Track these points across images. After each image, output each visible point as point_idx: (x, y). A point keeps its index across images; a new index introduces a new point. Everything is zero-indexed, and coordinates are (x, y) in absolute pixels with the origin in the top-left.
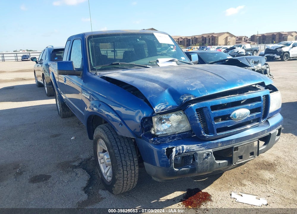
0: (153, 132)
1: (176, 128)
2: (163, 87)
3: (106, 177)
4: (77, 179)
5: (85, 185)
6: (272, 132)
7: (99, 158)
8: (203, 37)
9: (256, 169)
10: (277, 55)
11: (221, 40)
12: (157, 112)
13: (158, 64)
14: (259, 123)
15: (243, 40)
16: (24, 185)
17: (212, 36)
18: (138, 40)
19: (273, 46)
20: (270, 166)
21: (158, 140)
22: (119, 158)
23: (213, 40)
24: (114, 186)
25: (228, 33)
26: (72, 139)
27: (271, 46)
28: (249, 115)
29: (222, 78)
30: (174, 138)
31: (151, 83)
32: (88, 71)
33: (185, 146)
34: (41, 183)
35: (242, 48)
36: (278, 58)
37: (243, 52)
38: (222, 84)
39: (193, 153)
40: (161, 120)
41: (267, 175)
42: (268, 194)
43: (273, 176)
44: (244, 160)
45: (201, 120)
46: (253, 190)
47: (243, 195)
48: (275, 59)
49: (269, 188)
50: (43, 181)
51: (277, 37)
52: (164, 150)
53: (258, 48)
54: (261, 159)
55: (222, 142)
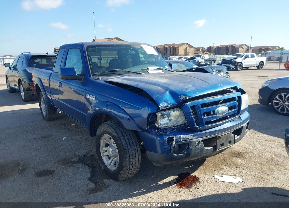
0: (157, 125)
1: (175, 121)
2: (165, 89)
3: (109, 168)
4: (80, 172)
5: (89, 177)
6: (243, 125)
7: (102, 152)
8: (164, 47)
9: (230, 157)
10: (232, 65)
11: (181, 51)
12: (162, 108)
13: (148, 71)
14: (234, 118)
15: (201, 51)
16: (31, 179)
17: (173, 47)
18: (130, 51)
19: (228, 57)
20: (240, 155)
21: (161, 132)
22: (126, 148)
23: (173, 50)
24: (121, 172)
25: (187, 44)
26: (63, 139)
27: (227, 57)
28: (228, 111)
29: (206, 82)
30: (173, 129)
31: (154, 86)
32: (90, 77)
33: (182, 136)
34: (48, 177)
35: (201, 58)
36: (233, 68)
37: (203, 62)
38: (208, 87)
39: (188, 141)
40: (162, 115)
41: (239, 161)
42: (242, 175)
43: (243, 162)
44: (224, 147)
45: (194, 115)
46: (230, 172)
47: (223, 176)
48: (231, 69)
49: (242, 170)
50: (49, 175)
51: (230, 49)
52: (166, 139)
53: (216, 58)
54: (233, 150)
55: (209, 132)
